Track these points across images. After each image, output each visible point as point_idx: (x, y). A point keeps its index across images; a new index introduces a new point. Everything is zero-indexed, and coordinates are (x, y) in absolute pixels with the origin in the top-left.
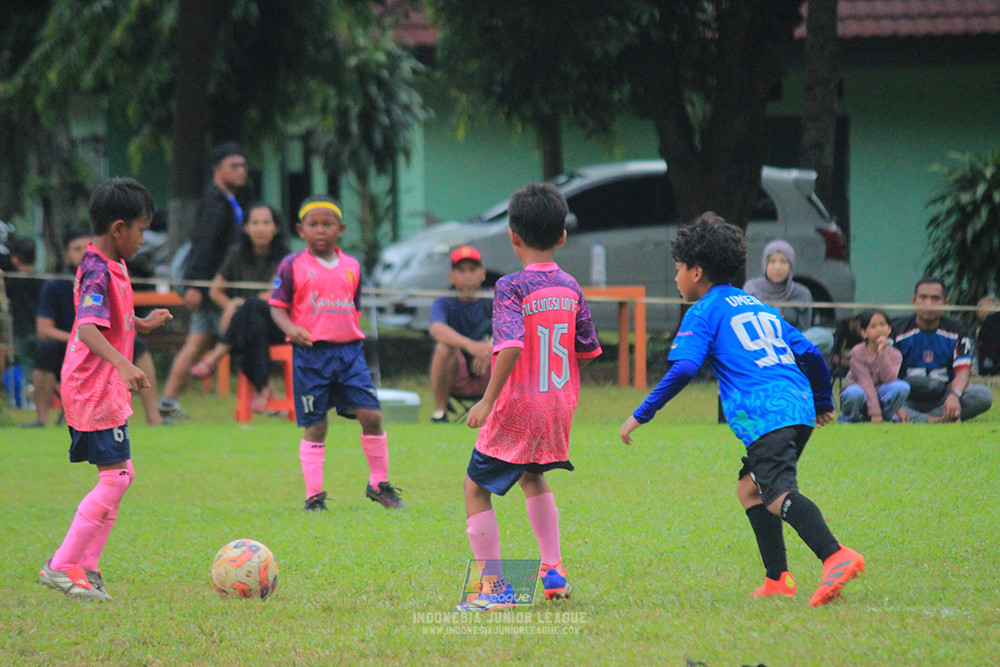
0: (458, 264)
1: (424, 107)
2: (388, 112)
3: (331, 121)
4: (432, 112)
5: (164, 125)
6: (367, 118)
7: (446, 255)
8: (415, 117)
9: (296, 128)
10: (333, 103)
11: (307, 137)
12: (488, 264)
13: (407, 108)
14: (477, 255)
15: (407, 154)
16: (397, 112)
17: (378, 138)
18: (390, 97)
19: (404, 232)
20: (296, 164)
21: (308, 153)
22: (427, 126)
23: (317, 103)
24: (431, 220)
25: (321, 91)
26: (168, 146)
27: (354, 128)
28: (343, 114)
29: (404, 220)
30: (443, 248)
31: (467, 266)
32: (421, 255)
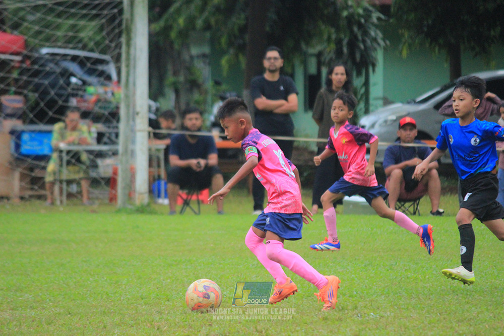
0: (403, 126)
1: (384, 40)
2: (364, 42)
3: (333, 46)
4: (388, 42)
5: (241, 48)
6: (352, 45)
7: (395, 121)
8: (379, 44)
9: (313, 50)
10: (334, 36)
11: (319, 55)
12: (420, 126)
13: (375, 40)
14: (413, 121)
15: (374, 65)
16: (369, 42)
17: (358, 57)
18: (366, 33)
19: (371, 108)
20: (313, 70)
21: (319, 64)
22: (385, 49)
23: (325, 37)
24: (387, 102)
25: (327, 30)
26: (243, 60)
27: (345, 50)
28: (339, 42)
29: (371, 102)
30: (394, 117)
31: (408, 128)
32: (381, 121)
